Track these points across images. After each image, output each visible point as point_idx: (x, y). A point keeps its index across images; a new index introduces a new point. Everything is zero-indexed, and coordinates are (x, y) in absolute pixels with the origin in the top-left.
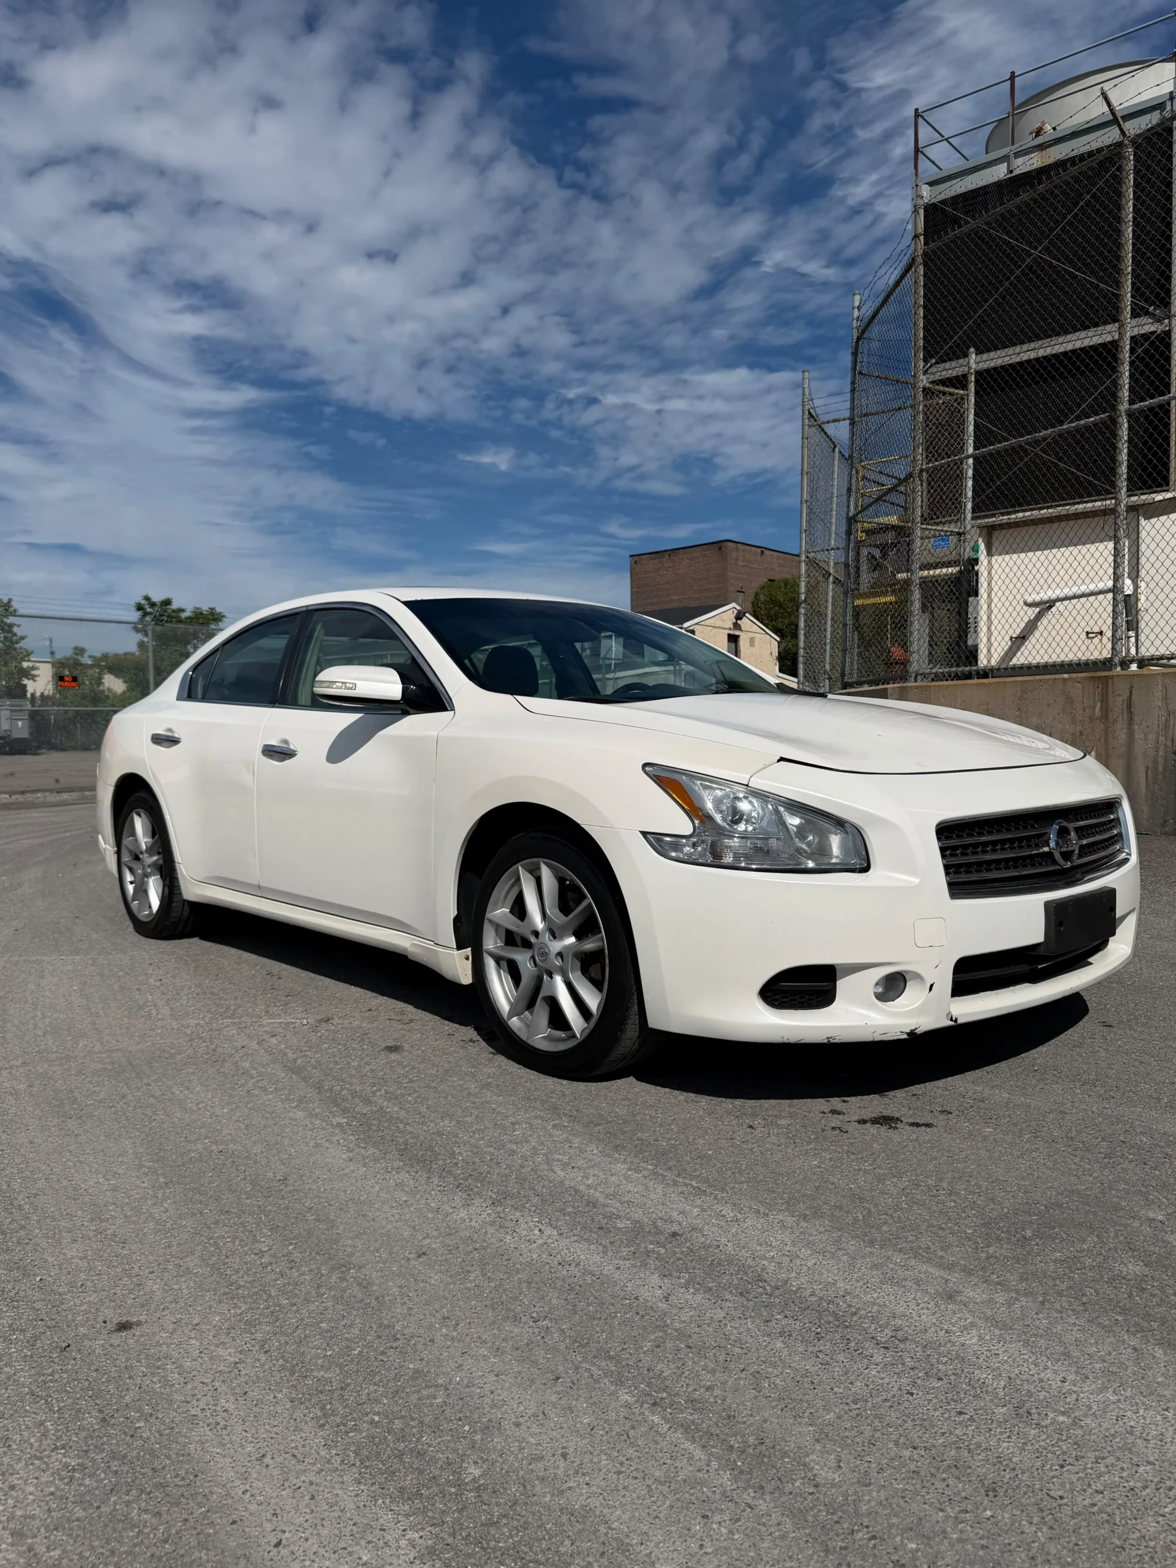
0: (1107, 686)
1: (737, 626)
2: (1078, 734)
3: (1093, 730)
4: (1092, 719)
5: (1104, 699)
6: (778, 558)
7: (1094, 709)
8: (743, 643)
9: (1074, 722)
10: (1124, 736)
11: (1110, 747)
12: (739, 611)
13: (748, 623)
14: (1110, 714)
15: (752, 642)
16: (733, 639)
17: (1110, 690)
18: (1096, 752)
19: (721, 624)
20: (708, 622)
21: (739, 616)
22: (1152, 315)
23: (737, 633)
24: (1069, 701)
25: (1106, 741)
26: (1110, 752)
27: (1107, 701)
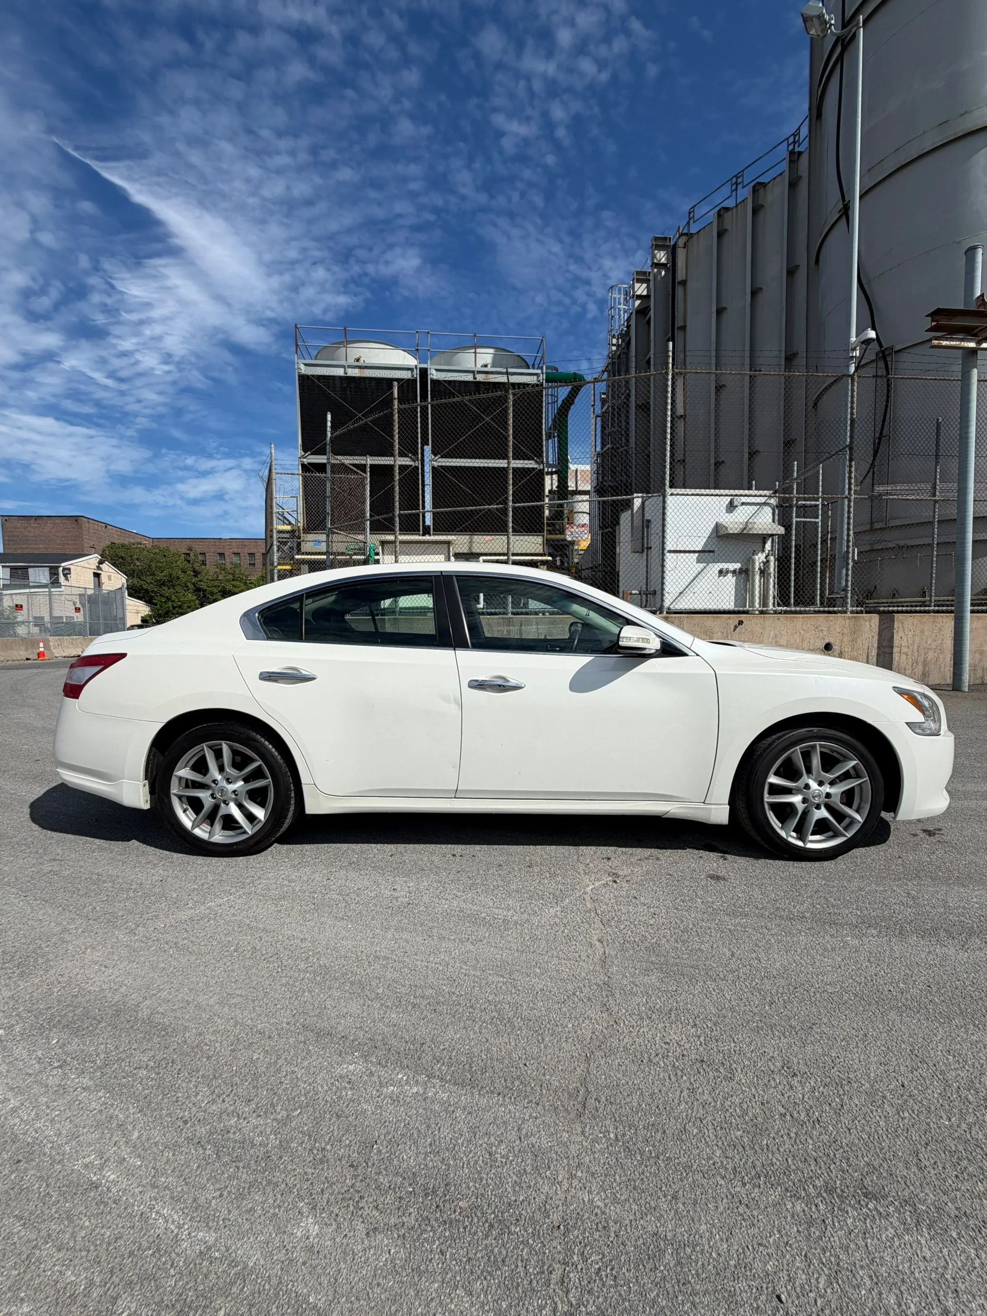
1: (99, 568)
6: (117, 531)
8: (104, 578)
12: (100, 560)
13: (107, 568)
15: (110, 578)
16: (97, 575)
19: (88, 566)
20: (79, 564)
21: (101, 562)
22: (411, 458)
23: (99, 572)
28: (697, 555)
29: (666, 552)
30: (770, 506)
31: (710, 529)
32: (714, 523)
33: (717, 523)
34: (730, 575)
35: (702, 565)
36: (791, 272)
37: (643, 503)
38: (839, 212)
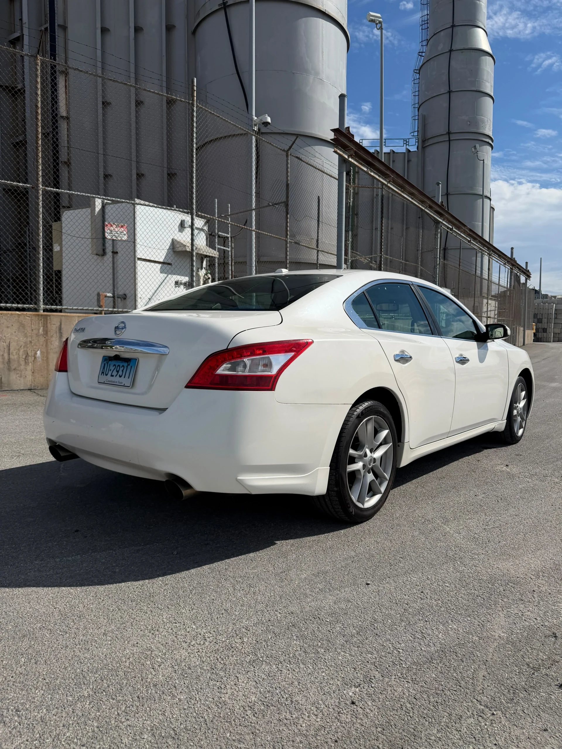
0: (47, 320)
2: (29, 343)
3: (38, 341)
4: (38, 335)
5: (45, 326)
7: (39, 330)
9: (26, 336)
10: (57, 344)
11: (49, 349)
14: (49, 333)
17: (49, 321)
18: (41, 350)
24: (22, 326)
25: (47, 346)
26: (49, 351)
27: (47, 327)
28: (160, 265)
29: (136, 259)
30: (204, 232)
31: (169, 244)
32: (170, 240)
33: (173, 240)
34: (182, 287)
35: (163, 276)
36: (170, 28)
37: (103, 206)
38: (219, 5)
